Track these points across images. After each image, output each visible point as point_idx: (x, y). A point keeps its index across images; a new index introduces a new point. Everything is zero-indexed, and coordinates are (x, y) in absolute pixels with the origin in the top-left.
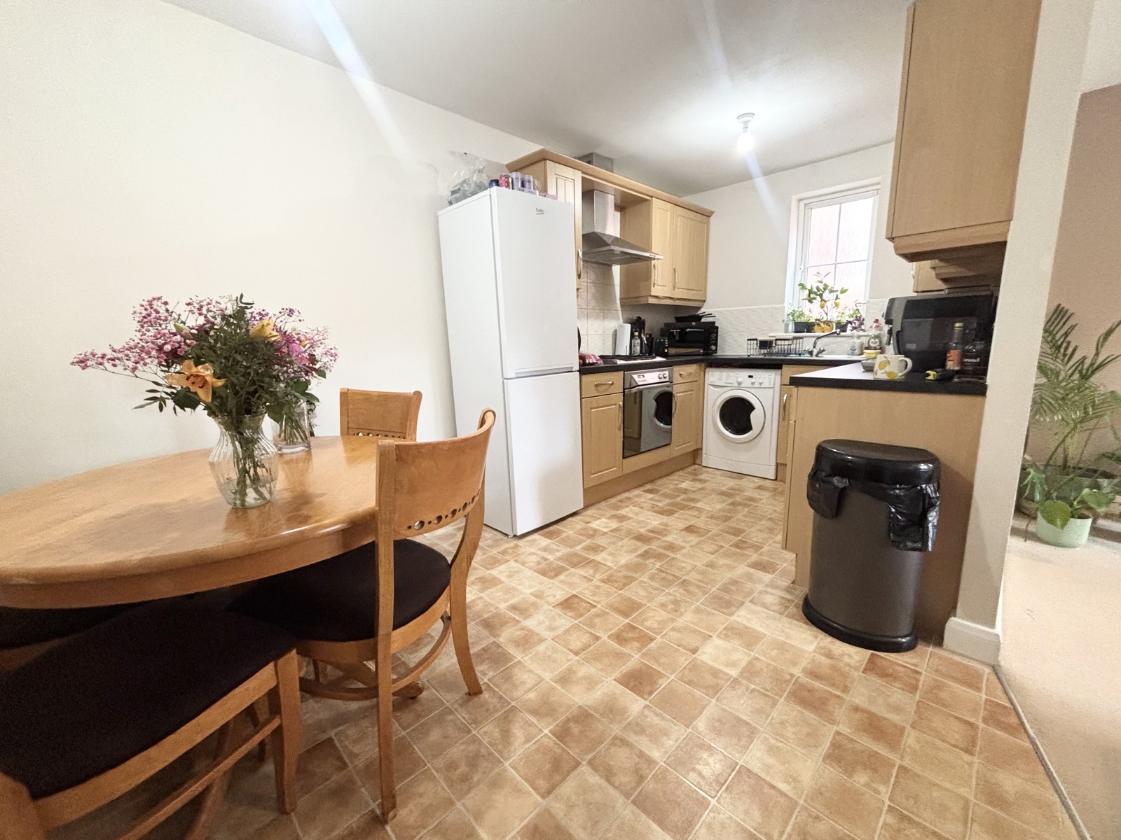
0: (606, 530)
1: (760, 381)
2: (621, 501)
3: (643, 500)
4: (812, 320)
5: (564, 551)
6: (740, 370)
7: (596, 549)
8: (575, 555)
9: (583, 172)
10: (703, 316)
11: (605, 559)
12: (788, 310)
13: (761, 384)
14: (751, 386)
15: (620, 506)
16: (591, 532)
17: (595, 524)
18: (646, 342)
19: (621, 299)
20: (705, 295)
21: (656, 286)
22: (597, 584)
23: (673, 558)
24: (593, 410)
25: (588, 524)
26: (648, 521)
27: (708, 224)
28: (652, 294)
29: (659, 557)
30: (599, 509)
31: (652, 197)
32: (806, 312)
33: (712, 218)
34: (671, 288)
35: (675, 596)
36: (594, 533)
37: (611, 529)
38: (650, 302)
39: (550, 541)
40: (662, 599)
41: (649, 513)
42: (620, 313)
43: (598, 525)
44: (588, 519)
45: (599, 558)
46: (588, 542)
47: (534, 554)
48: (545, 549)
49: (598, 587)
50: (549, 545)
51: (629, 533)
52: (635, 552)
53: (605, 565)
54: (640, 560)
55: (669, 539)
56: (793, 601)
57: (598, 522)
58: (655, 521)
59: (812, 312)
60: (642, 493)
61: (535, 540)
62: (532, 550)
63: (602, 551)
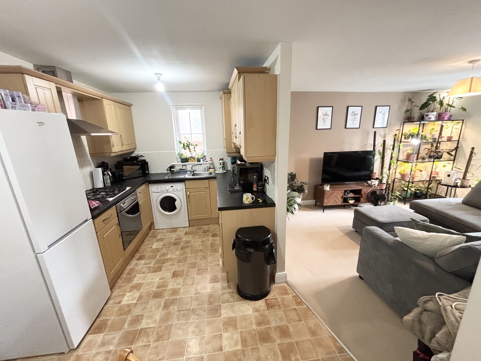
0: (135, 301)
1: (177, 188)
2: (129, 274)
3: (141, 267)
4: (188, 157)
5: (117, 336)
6: (166, 184)
7: (137, 319)
8: (128, 333)
9: (56, 83)
10: (138, 157)
11: (147, 324)
12: (177, 153)
13: (177, 189)
14: (173, 191)
15: (131, 278)
16: (127, 309)
17: (126, 301)
18: (111, 175)
19: (90, 153)
20: (136, 145)
21: (114, 147)
22: (154, 345)
23: (180, 299)
24: (104, 236)
25: (121, 304)
26: (152, 280)
27: (130, 110)
28: (113, 151)
29: (173, 302)
30: (120, 287)
31: (102, 98)
32: (184, 154)
33: (132, 107)
34: (121, 145)
35: (194, 322)
36: (129, 309)
37: (137, 298)
38: (112, 156)
39: (102, 334)
40: (191, 329)
41: (150, 274)
42: (91, 161)
43: (128, 300)
44: (117, 300)
45: (143, 324)
46: (129, 318)
47: (98, 354)
48: (103, 344)
49: (156, 347)
50: (103, 338)
51: (148, 295)
52: (160, 308)
53: (149, 328)
54: (165, 311)
55: (170, 287)
56: (233, 292)
57: (125, 298)
58: (155, 279)
59: (187, 154)
60: (137, 261)
61: (90, 342)
62: (94, 352)
63: (142, 319)
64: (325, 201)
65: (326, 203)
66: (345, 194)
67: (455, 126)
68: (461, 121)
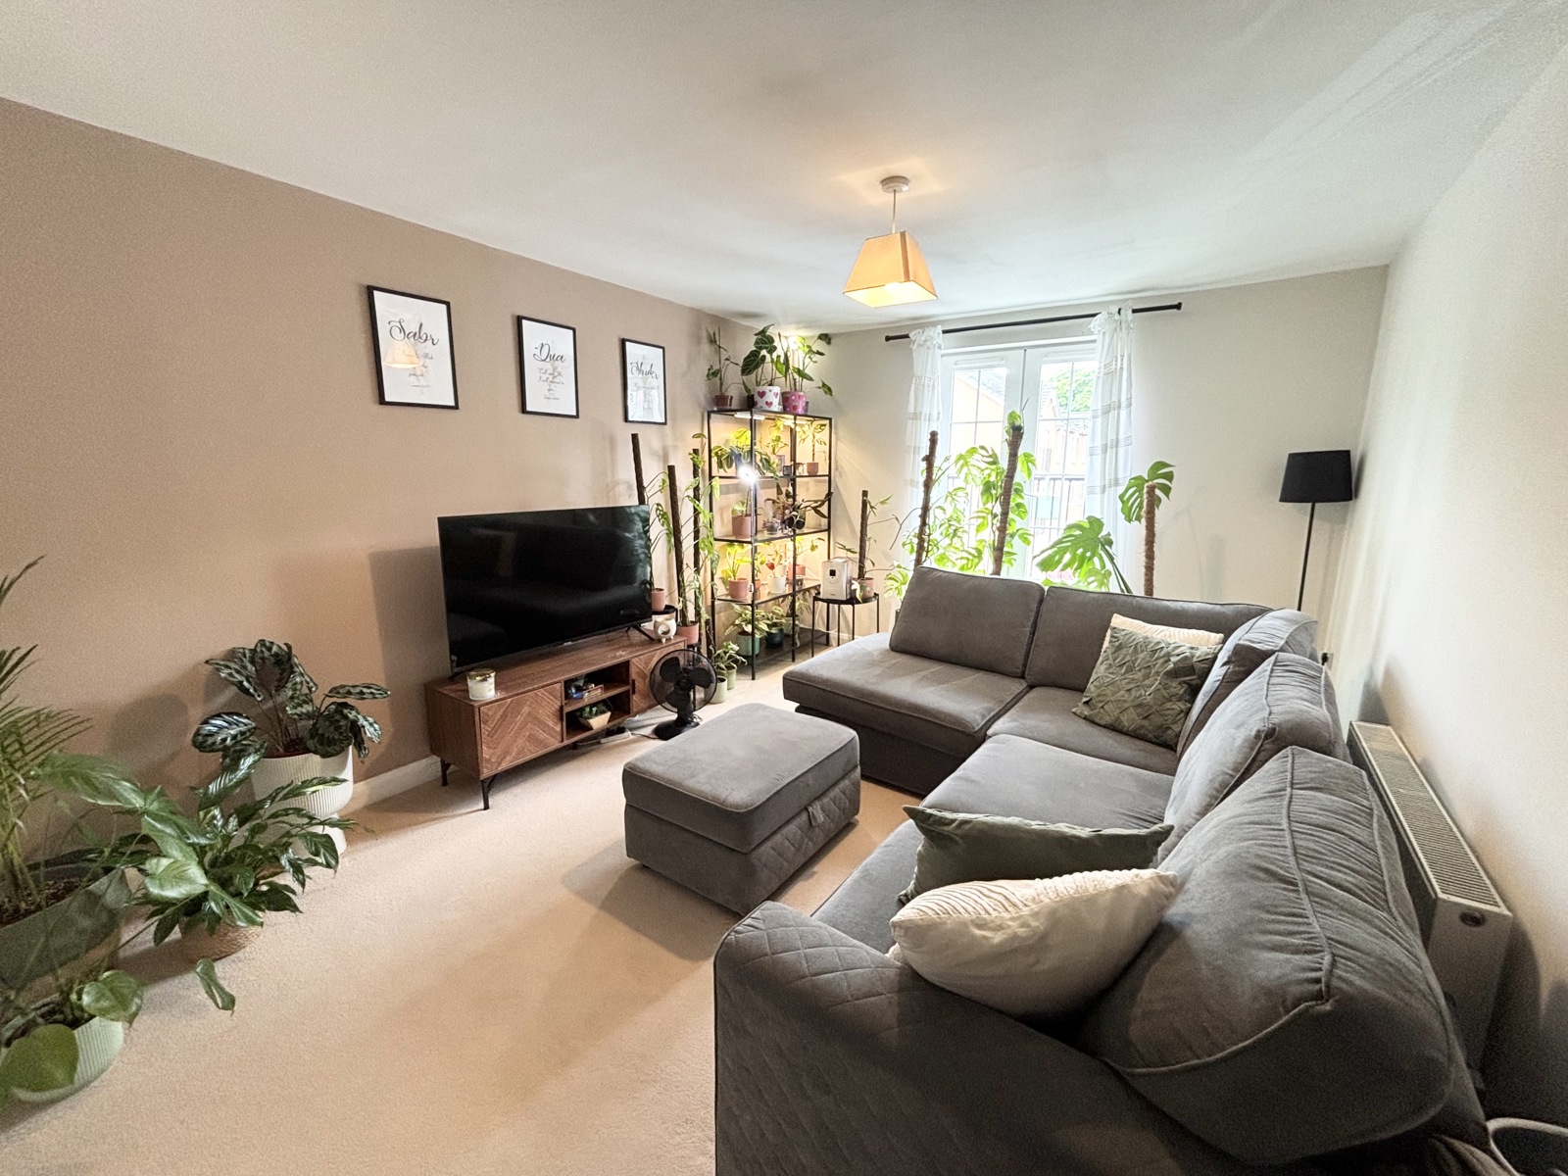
64: (486, 752)
65: (492, 758)
66: (568, 696)
67: (818, 436)
68: (827, 422)
